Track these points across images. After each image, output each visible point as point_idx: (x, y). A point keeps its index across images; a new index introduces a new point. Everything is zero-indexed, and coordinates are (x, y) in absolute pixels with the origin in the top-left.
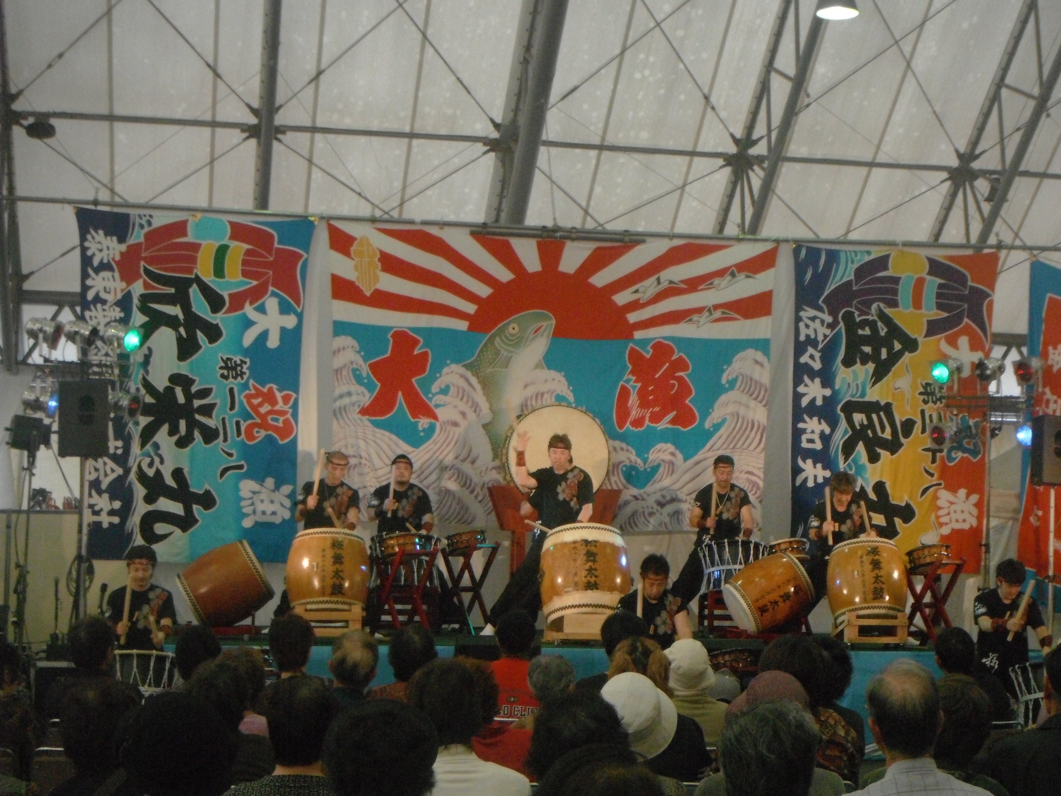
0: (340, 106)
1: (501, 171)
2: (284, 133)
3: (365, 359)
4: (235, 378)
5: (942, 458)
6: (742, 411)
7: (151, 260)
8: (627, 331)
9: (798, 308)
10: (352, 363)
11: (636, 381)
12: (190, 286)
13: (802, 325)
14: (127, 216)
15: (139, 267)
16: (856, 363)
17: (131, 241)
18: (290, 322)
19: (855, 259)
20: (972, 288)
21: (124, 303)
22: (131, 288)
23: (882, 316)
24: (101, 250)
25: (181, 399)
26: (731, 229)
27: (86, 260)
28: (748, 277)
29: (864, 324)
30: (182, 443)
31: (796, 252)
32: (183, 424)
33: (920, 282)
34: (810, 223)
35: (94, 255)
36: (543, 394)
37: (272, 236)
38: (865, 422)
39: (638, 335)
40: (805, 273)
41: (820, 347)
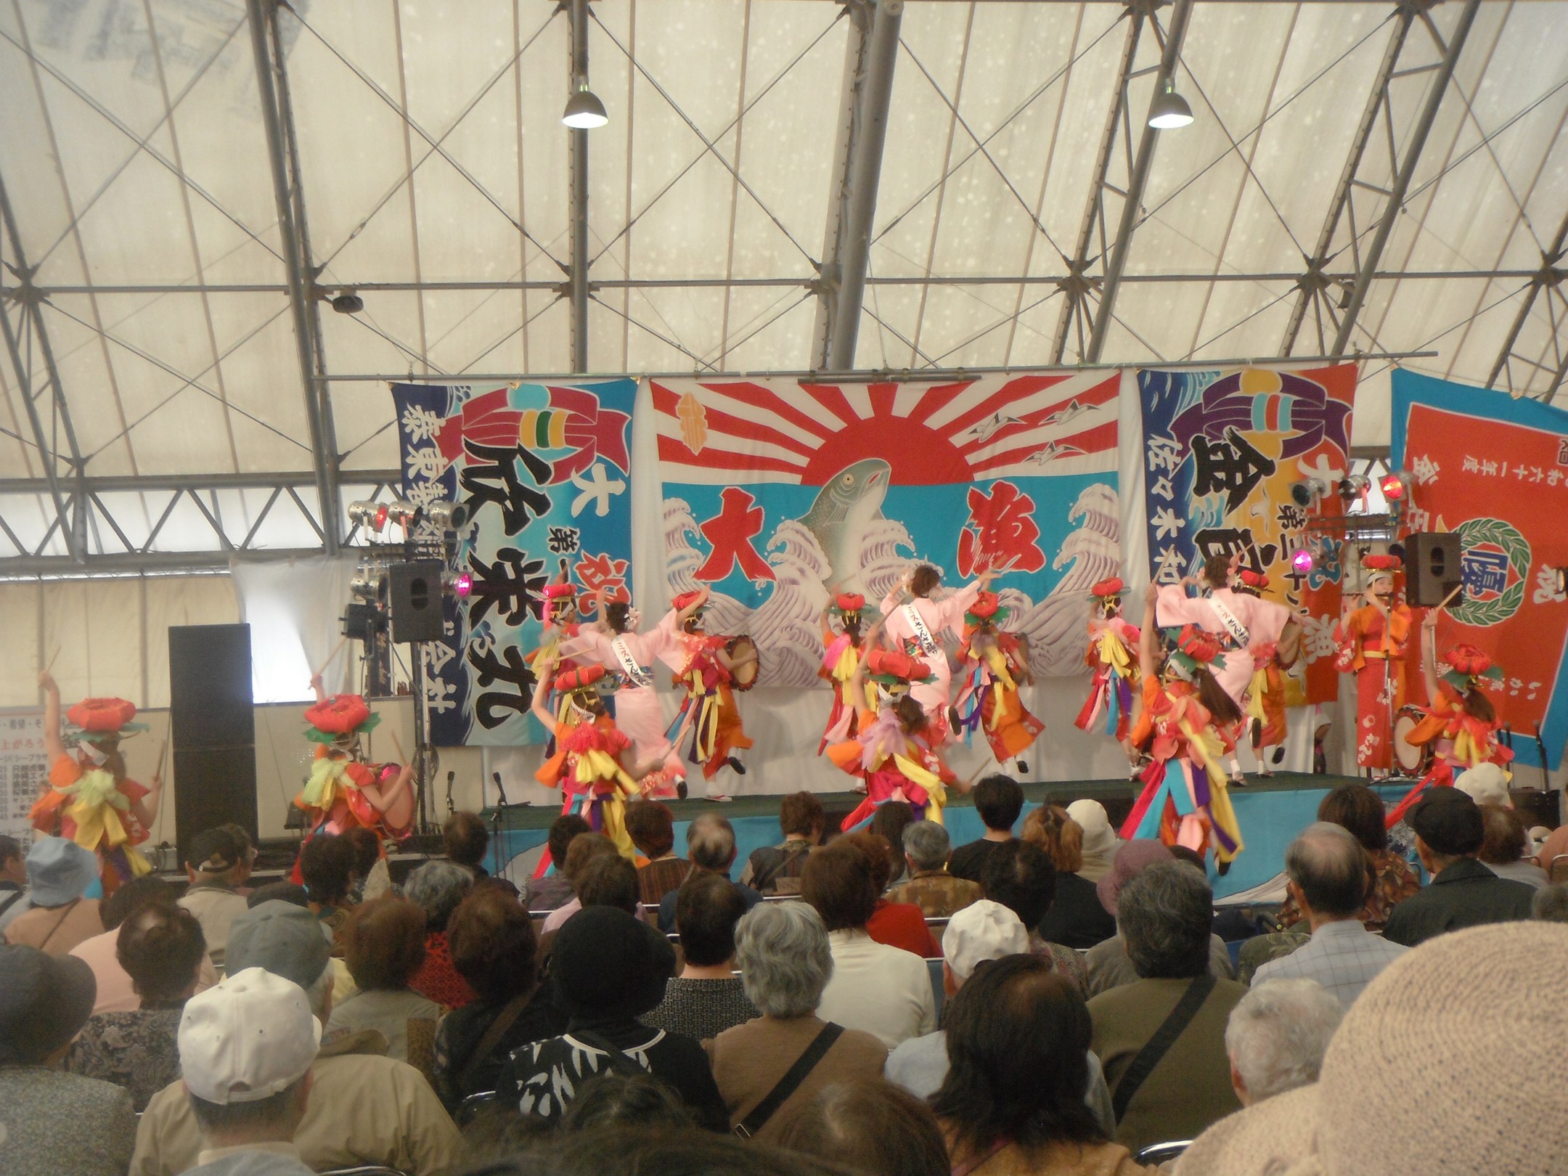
0: (653, 255)
1: (825, 313)
2: (597, 289)
3: (697, 520)
4: (566, 549)
5: (1305, 583)
6: (1093, 549)
7: (470, 434)
8: (966, 473)
9: (1146, 437)
10: (683, 525)
11: (978, 525)
12: (514, 458)
13: (1151, 454)
14: (444, 388)
15: (461, 441)
16: (1209, 490)
17: (451, 414)
18: (618, 487)
19: (1203, 381)
20: (1330, 404)
21: (447, 479)
22: (453, 463)
23: (1236, 440)
24: (419, 427)
25: (511, 575)
26: (1070, 358)
27: (405, 438)
28: (1090, 408)
29: (1215, 449)
30: (515, 620)
31: (1141, 377)
32: (513, 600)
33: (1274, 401)
34: (1152, 345)
35: (413, 431)
36: (882, 545)
37: (594, 400)
38: (1222, 552)
39: (979, 477)
40: (1151, 400)
41: (1170, 477)
